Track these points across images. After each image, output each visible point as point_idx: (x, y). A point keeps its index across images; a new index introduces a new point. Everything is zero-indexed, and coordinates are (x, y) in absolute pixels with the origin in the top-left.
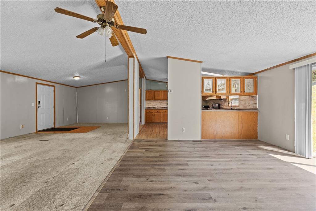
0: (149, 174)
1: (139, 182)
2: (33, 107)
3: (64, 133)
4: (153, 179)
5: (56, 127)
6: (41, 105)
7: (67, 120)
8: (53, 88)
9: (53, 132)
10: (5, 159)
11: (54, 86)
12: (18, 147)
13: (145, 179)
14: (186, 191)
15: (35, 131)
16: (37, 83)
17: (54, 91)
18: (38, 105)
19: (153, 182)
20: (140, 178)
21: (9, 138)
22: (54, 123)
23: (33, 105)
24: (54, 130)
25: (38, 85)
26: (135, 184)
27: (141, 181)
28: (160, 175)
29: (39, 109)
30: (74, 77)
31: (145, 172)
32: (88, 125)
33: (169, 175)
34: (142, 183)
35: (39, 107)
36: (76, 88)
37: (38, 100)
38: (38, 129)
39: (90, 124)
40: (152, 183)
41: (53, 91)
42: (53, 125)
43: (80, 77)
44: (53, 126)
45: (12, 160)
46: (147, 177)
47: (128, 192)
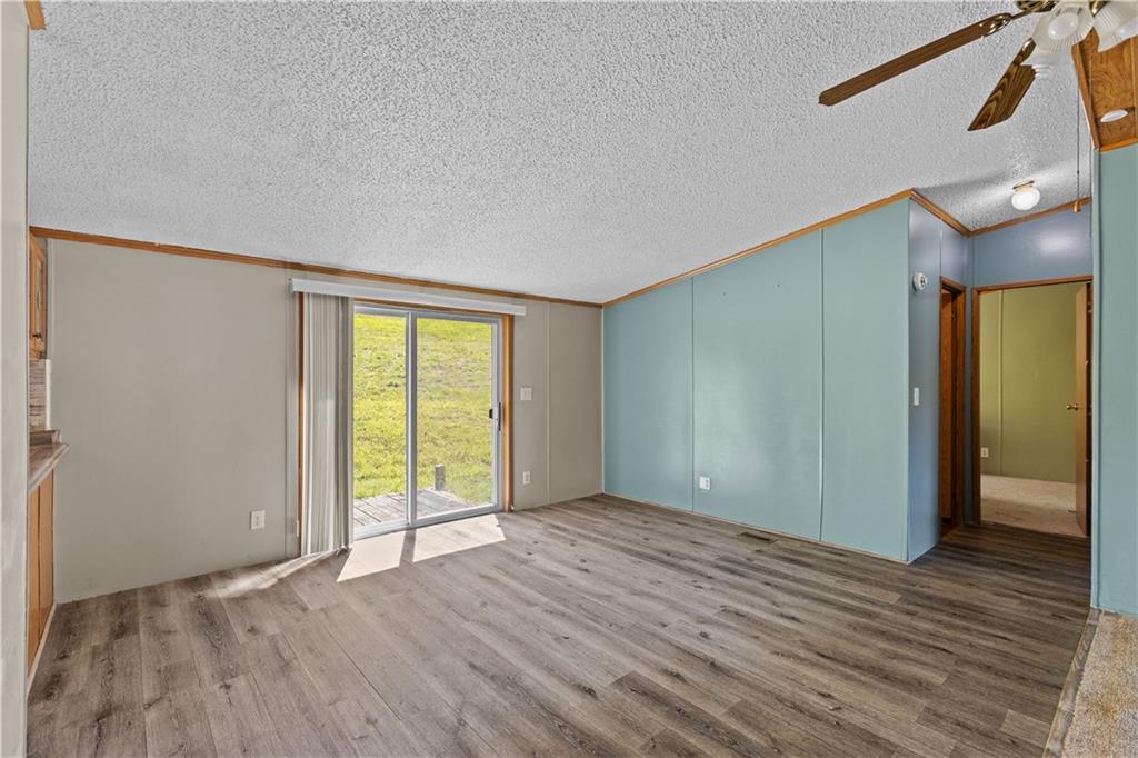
0: (817, 725)
1: (876, 717)
4: (814, 698)
13: (845, 715)
14: (756, 637)
19: (824, 691)
20: (869, 729)
26: (896, 717)
27: (865, 714)
28: (780, 700)
31: (831, 741)
33: (749, 684)
34: (866, 707)
40: (829, 692)
46: (835, 716)
47: (924, 702)
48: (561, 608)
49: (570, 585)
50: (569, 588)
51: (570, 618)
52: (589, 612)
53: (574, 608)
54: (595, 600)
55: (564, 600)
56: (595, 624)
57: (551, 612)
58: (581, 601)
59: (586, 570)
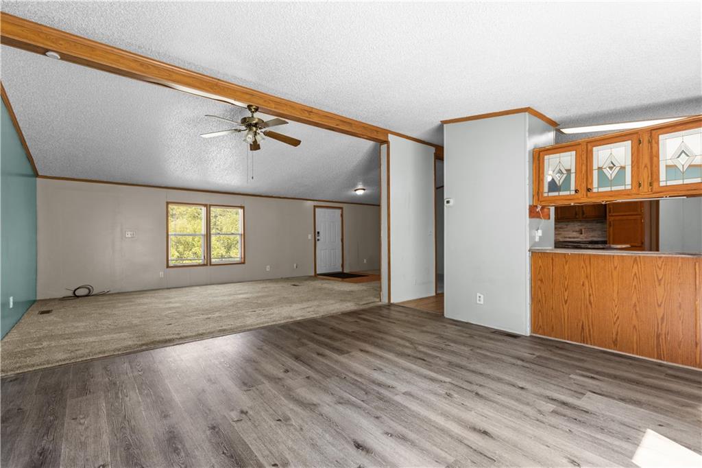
2: (309, 240)
5: (345, 271)
6: (321, 237)
7: (365, 262)
8: (338, 212)
9: (340, 279)
11: (341, 208)
15: (313, 274)
16: (315, 207)
17: (342, 215)
18: (317, 238)
21: (281, 278)
22: (342, 266)
23: (310, 237)
24: (341, 276)
25: (317, 209)
29: (318, 242)
30: (355, 190)
35: (318, 240)
37: (317, 231)
38: (318, 272)
41: (340, 215)
42: (341, 268)
43: (364, 190)
44: (340, 270)
48: (382, 391)
49: (377, 418)
50: (378, 413)
51: (374, 382)
52: (359, 387)
53: (372, 391)
54: (354, 399)
55: (381, 399)
56: (356, 378)
57: (389, 387)
58: (365, 398)
59: (358, 446)
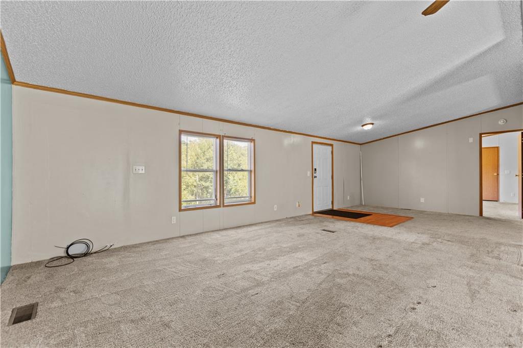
2: (308, 177)
3: (351, 221)
5: (335, 209)
6: (317, 174)
7: (348, 198)
8: (330, 148)
10: (293, 254)
11: (332, 145)
12: (300, 236)
15: (311, 213)
16: (313, 143)
18: (314, 175)
21: (286, 218)
22: (333, 203)
23: (309, 173)
24: (332, 213)
25: (315, 146)
29: (315, 179)
30: (363, 126)
32: (385, 212)
35: (315, 177)
36: (360, 146)
37: (314, 168)
38: (315, 210)
39: (387, 209)
41: (331, 152)
42: (331, 205)
43: (373, 124)
44: (330, 207)
45: (301, 259)
